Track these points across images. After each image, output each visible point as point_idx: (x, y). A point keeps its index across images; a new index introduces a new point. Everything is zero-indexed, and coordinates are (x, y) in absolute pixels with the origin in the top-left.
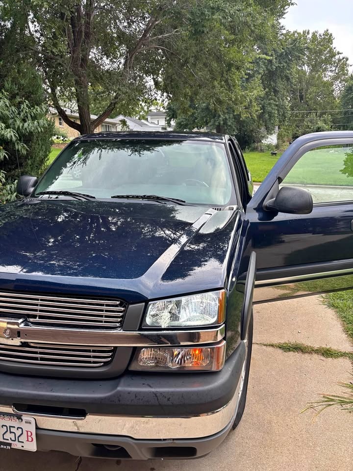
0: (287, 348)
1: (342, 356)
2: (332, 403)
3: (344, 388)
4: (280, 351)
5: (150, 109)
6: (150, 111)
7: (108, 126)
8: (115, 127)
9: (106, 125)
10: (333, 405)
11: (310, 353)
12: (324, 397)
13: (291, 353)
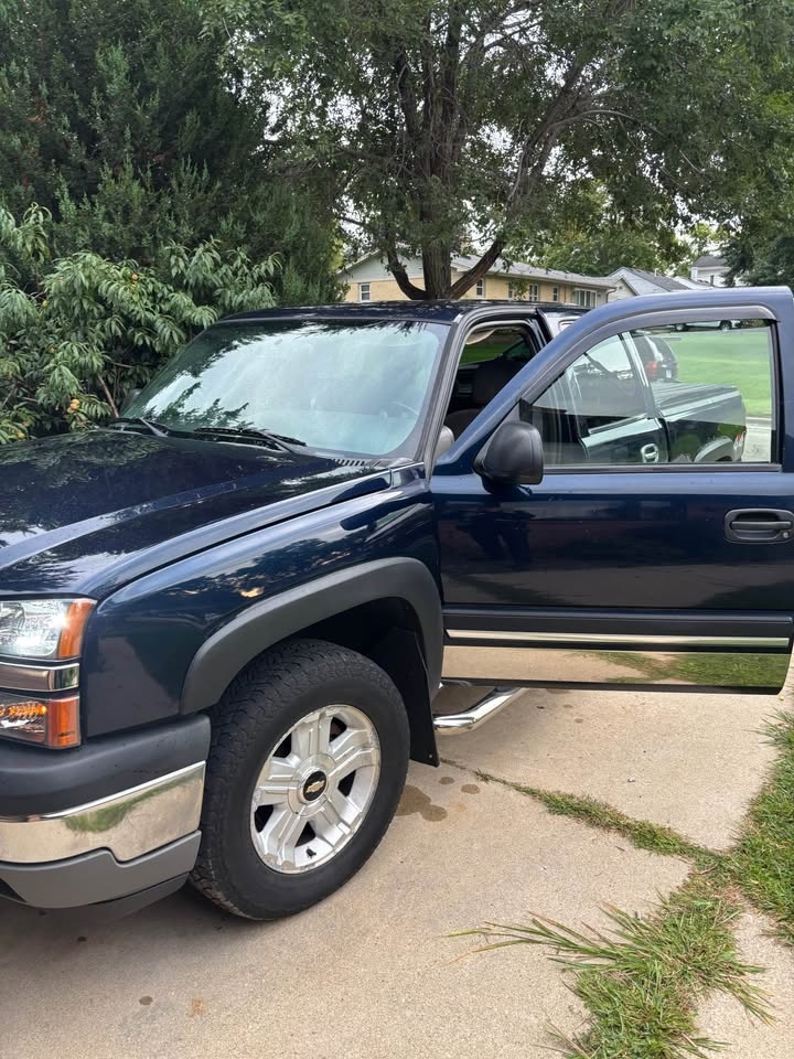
0: (558, 805)
1: (682, 852)
2: (542, 938)
3: (605, 919)
4: (541, 808)
5: (705, 249)
6: (706, 253)
7: (588, 293)
8: (603, 296)
9: (583, 293)
10: (540, 942)
11: (607, 827)
12: (534, 922)
13: (563, 819)
